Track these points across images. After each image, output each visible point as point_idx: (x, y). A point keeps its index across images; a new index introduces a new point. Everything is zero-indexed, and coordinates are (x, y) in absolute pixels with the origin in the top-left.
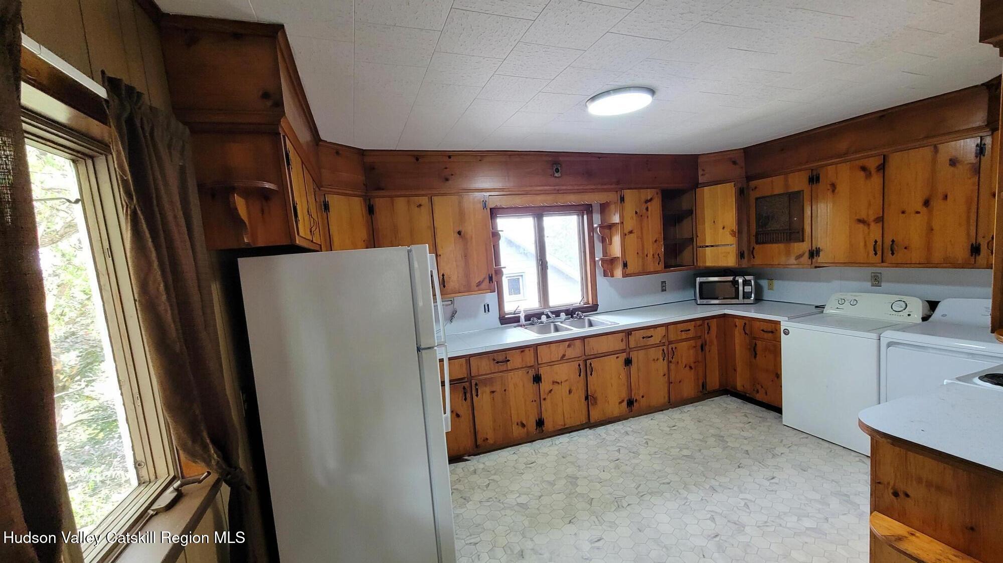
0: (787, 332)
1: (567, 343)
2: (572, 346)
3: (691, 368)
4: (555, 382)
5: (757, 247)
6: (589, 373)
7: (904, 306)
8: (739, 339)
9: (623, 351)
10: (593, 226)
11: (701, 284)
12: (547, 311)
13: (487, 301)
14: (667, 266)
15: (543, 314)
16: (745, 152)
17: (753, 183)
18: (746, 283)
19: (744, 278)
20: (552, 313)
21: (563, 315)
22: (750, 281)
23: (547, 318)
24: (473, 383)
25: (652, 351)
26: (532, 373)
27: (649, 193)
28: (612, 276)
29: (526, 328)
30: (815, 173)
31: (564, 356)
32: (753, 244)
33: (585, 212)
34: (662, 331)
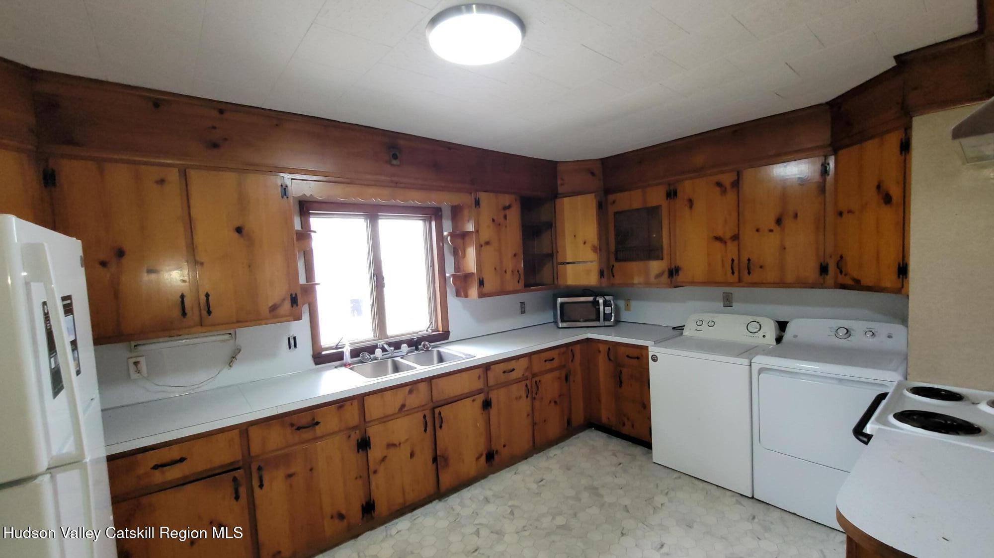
0: (655, 359)
1: (408, 388)
2: (415, 392)
3: (555, 402)
4: (391, 445)
5: (616, 264)
6: (437, 425)
7: (759, 327)
8: (603, 367)
9: (480, 392)
10: (443, 234)
11: (562, 304)
12: (381, 343)
13: (293, 333)
14: (528, 286)
15: (376, 347)
16: (603, 164)
17: (611, 197)
18: (606, 304)
19: (605, 298)
20: (390, 344)
21: (405, 348)
22: (610, 301)
23: (383, 352)
24: (254, 467)
25: (514, 387)
26: (356, 436)
27: (506, 199)
28: (466, 296)
29: (351, 369)
30: (672, 188)
31: (403, 406)
32: (612, 261)
33: (433, 218)
34: (524, 362)
